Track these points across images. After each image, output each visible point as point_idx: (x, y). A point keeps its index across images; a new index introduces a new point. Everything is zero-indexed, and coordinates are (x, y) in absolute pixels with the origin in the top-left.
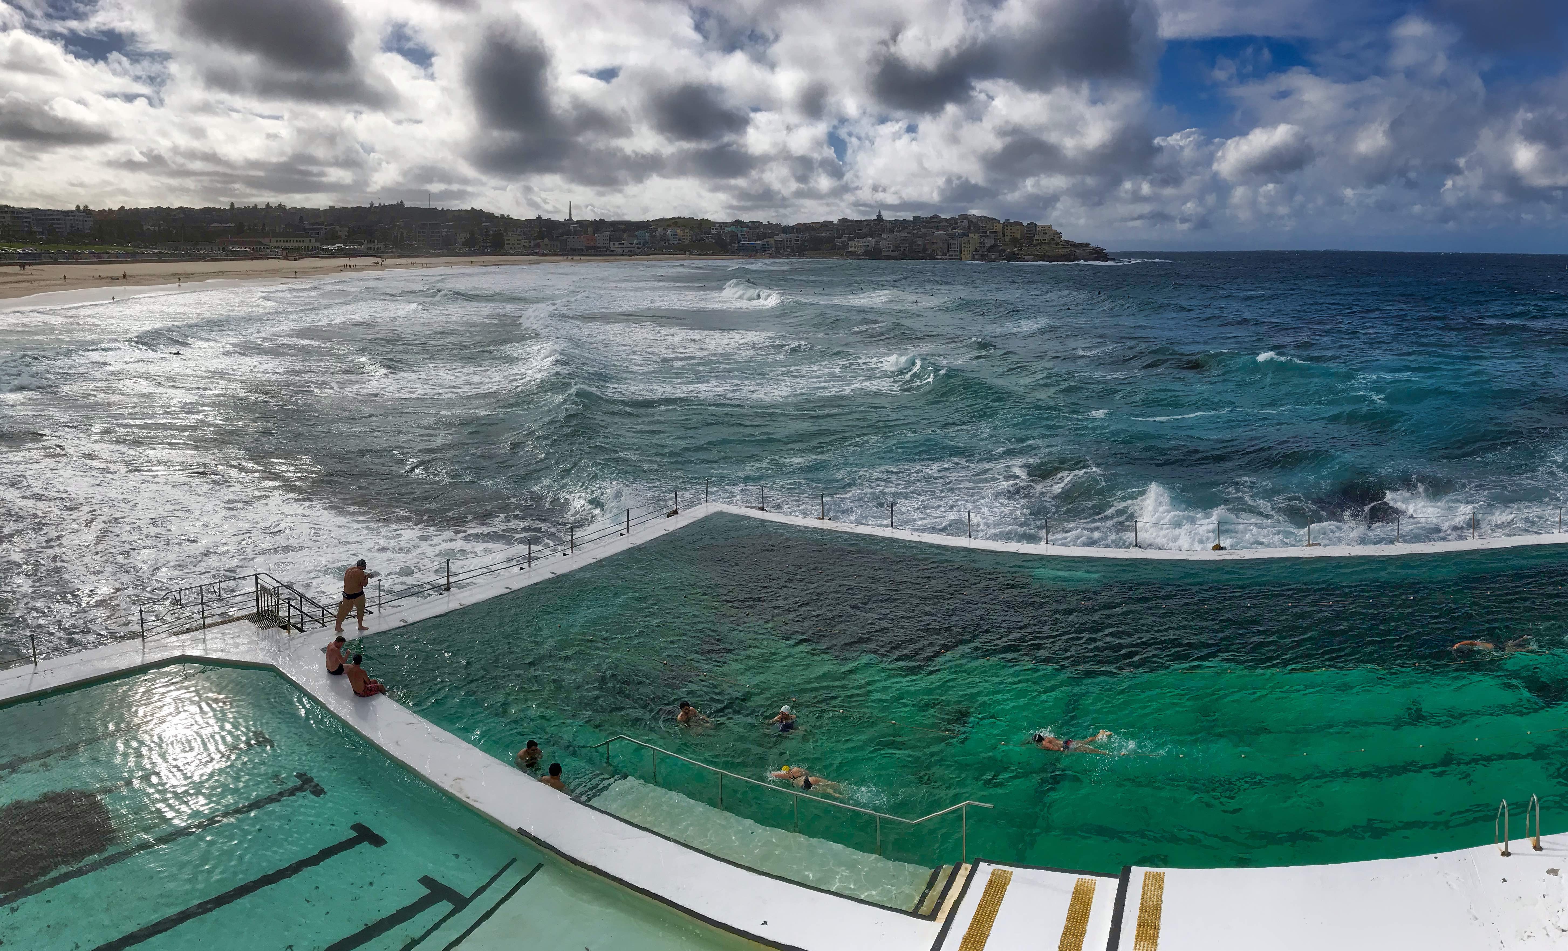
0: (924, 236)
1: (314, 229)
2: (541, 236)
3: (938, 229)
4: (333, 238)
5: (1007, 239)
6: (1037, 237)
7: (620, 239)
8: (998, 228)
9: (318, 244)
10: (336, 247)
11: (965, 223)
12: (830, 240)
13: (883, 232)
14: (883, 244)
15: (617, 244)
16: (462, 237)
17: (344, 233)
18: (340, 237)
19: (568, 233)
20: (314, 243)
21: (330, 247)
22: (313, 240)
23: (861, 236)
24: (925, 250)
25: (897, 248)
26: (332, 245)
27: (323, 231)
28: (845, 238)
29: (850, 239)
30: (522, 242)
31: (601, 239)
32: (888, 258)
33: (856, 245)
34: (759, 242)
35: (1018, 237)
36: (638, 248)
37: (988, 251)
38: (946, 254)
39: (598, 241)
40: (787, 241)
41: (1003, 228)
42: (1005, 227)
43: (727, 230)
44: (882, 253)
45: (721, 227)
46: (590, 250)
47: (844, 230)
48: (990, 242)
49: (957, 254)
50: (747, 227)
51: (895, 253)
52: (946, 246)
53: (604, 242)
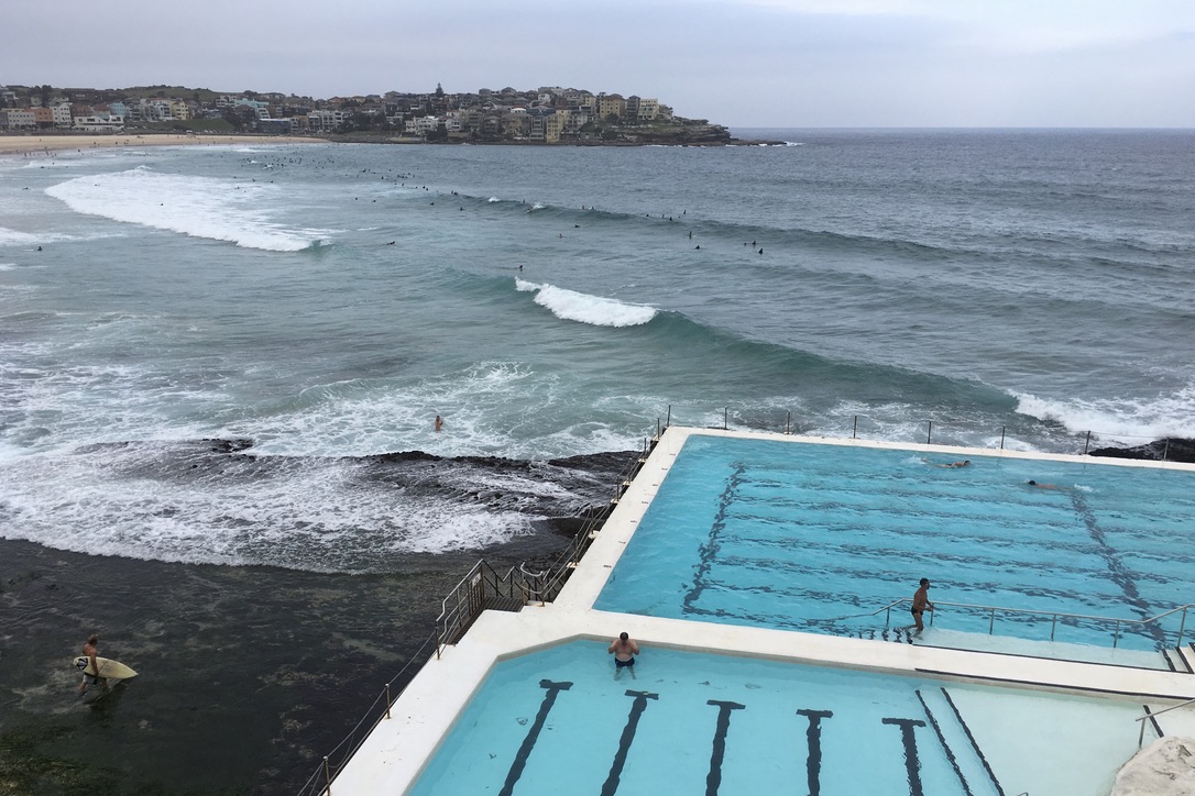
0: (499, 113)
3: (515, 105)
5: (603, 116)
6: (640, 114)
7: (87, 113)
8: (590, 102)
11: (547, 97)
12: (380, 118)
13: (445, 108)
14: (448, 123)
15: (85, 120)
23: (420, 114)
24: (501, 130)
25: (466, 128)
28: (399, 116)
29: (406, 118)
32: (456, 141)
33: (413, 125)
34: (286, 119)
35: (618, 114)
36: (117, 125)
37: (581, 130)
38: (527, 135)
39: (55, 116)
40: (326, 119)
41: (598, 102)
42: (601, 102)
43: (238, 103)
44: (449, 135)
45: (228, 99)
46: (45, 127)
47: (395, 107)
48: (582, 120)
49: (541, 134)
50: (265, 100)
51: (465, 135)
52: (527, 125)
53: (65, 116)
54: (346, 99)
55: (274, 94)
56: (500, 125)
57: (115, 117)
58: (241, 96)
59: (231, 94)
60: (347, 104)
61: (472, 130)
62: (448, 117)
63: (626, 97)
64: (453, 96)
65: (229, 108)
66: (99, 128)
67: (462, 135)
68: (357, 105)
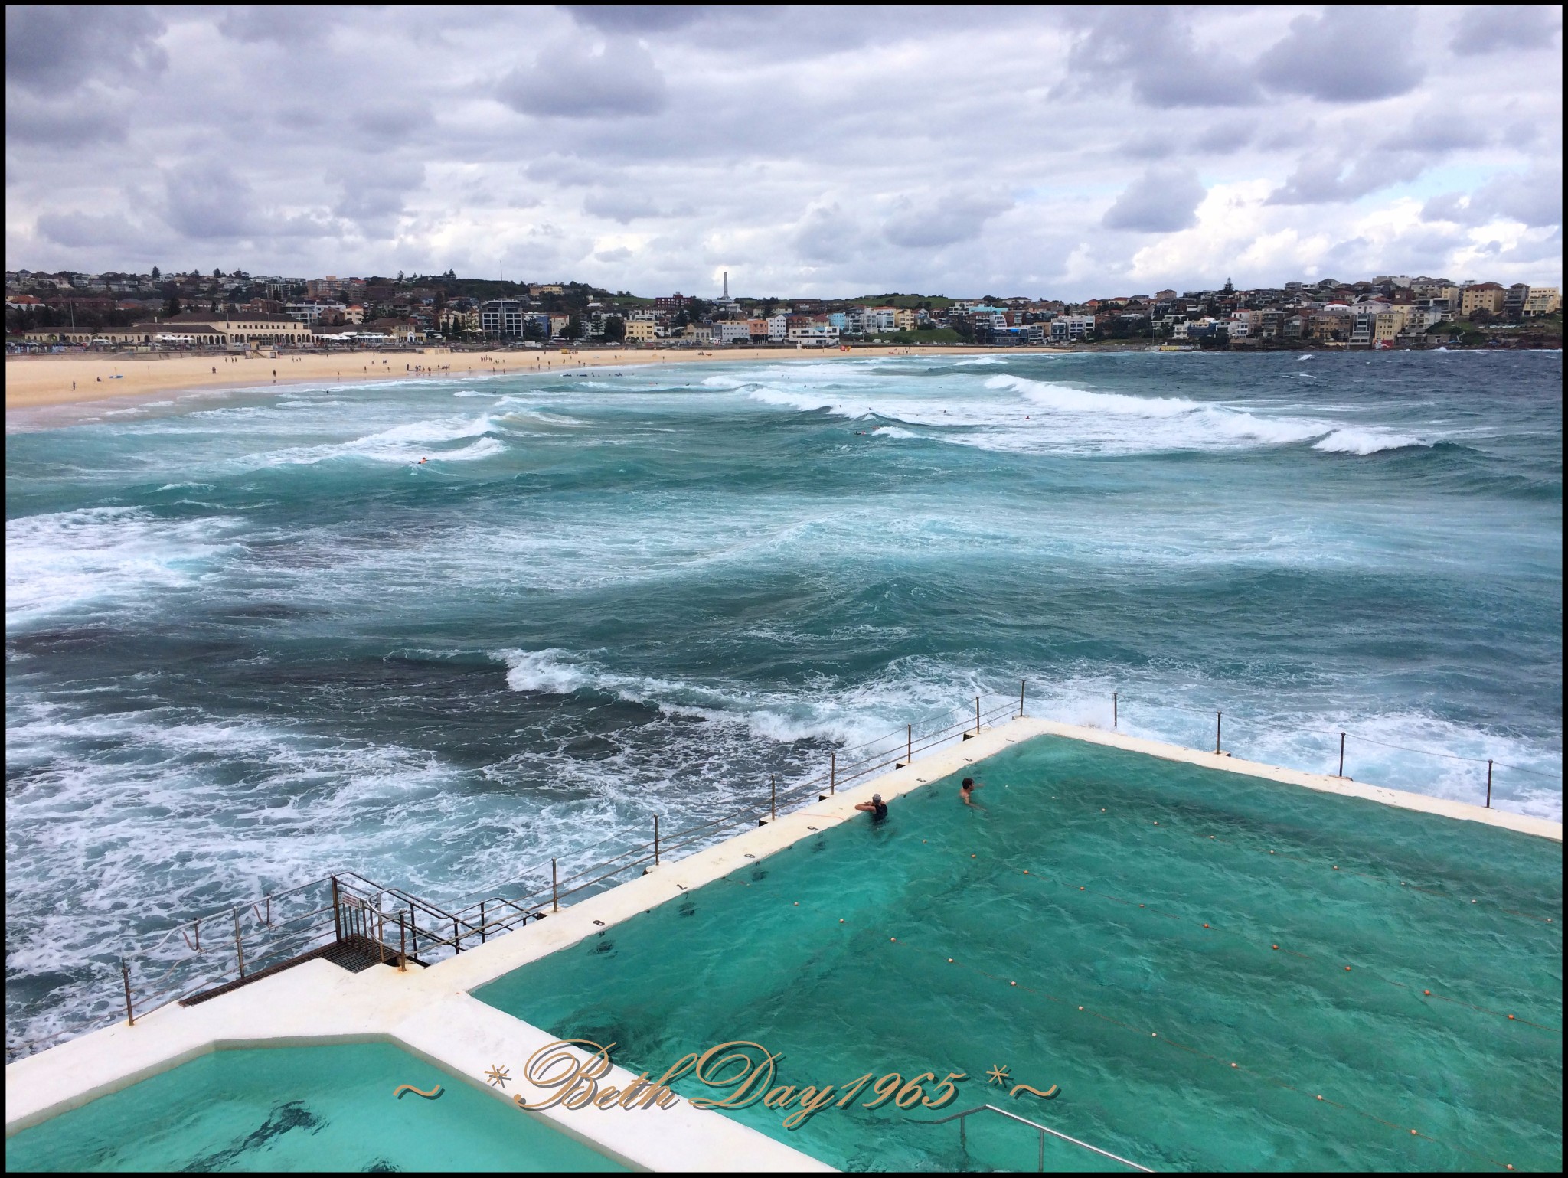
0: (1305, 312)
1: (300, 309)
2: (682, 321)
3: (1332, 300)
4: (340, 324)
5: (1466, 312)
6: (1527, 307)
7: (803, 324)
8: (1447, 294)
9: (308, 332)
10: (344, 336)
11: (1385, 289)
12: (1145, 323)
13: (1234, 308)
14: (1233, 327)
15: (799, 331)
16: (559, 323)
17: (355, 315)
18: (350, 322)
19: (724, 316)
20: (300, 330)
21: (335, 337)
22: (300, 325)
23: (1195, 316)
24: (1307, 333)
25: (1257, 331)
26: (337, 333)
27: (316, 313)
28: (1168, 320)
29: (1177, 321)
30: (655, 329)
31: (775, 325)
32: (1242, 347)
33: (1185, 330)
34: (1025, 327)
35: (1491, 309)
36: (831, 337)
37: (1427, 331)
38: (1345, 340)
39: (770, 328)
40: (1073, 325)
41: (1461, 294)
42: (1465, 293)
43: (972, 309)
44: (1232, 341)
45: (962, 306)
46: (759, 340)
47: (1165, 309)
48: (1431, 318)
49: (1367, 338)
50: (1005, 305)
51: (1254, 340)
52: (1348, 327)
53: (780, 328)
54: (1104, 301)
55: (1016, 299)
56: (1306, 326)
57: (831, 329)
58: (977, 302)
59: (967, 301)
60: (1104, 307)
61: (1265, 334)
62: (1235, 319)
63: (1506, 287)
64: (1246, 293)
65: (960, 317)
66: (813, 341)
67: (1249, 341)
68: (1119, 307)
